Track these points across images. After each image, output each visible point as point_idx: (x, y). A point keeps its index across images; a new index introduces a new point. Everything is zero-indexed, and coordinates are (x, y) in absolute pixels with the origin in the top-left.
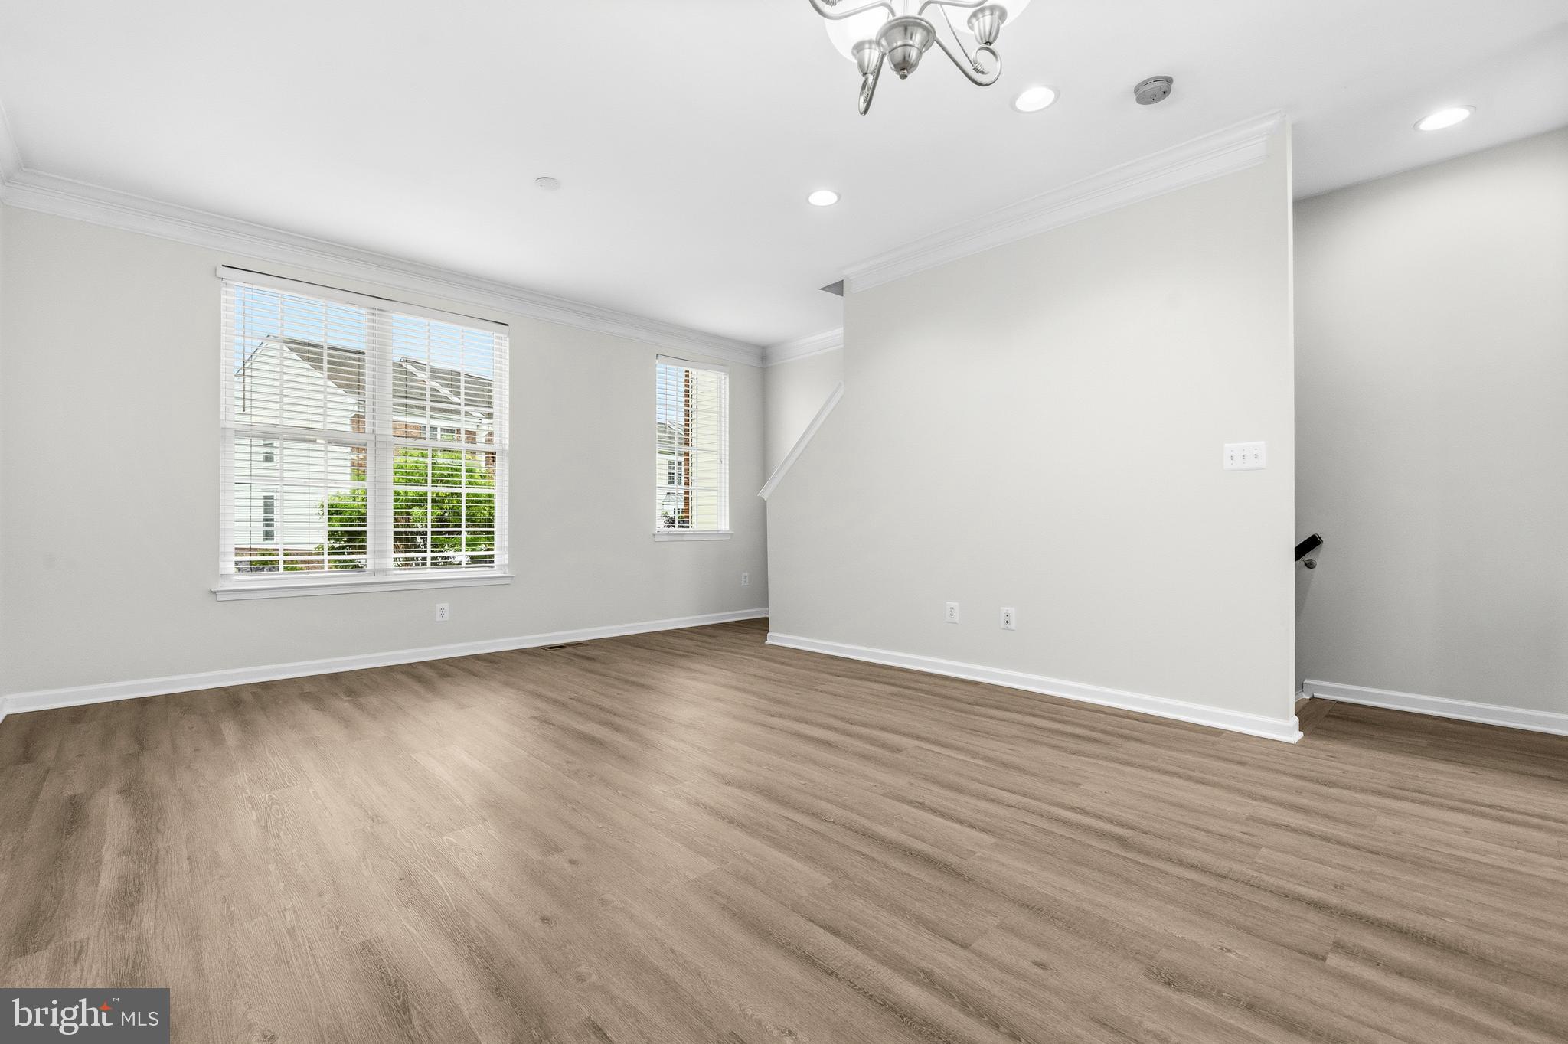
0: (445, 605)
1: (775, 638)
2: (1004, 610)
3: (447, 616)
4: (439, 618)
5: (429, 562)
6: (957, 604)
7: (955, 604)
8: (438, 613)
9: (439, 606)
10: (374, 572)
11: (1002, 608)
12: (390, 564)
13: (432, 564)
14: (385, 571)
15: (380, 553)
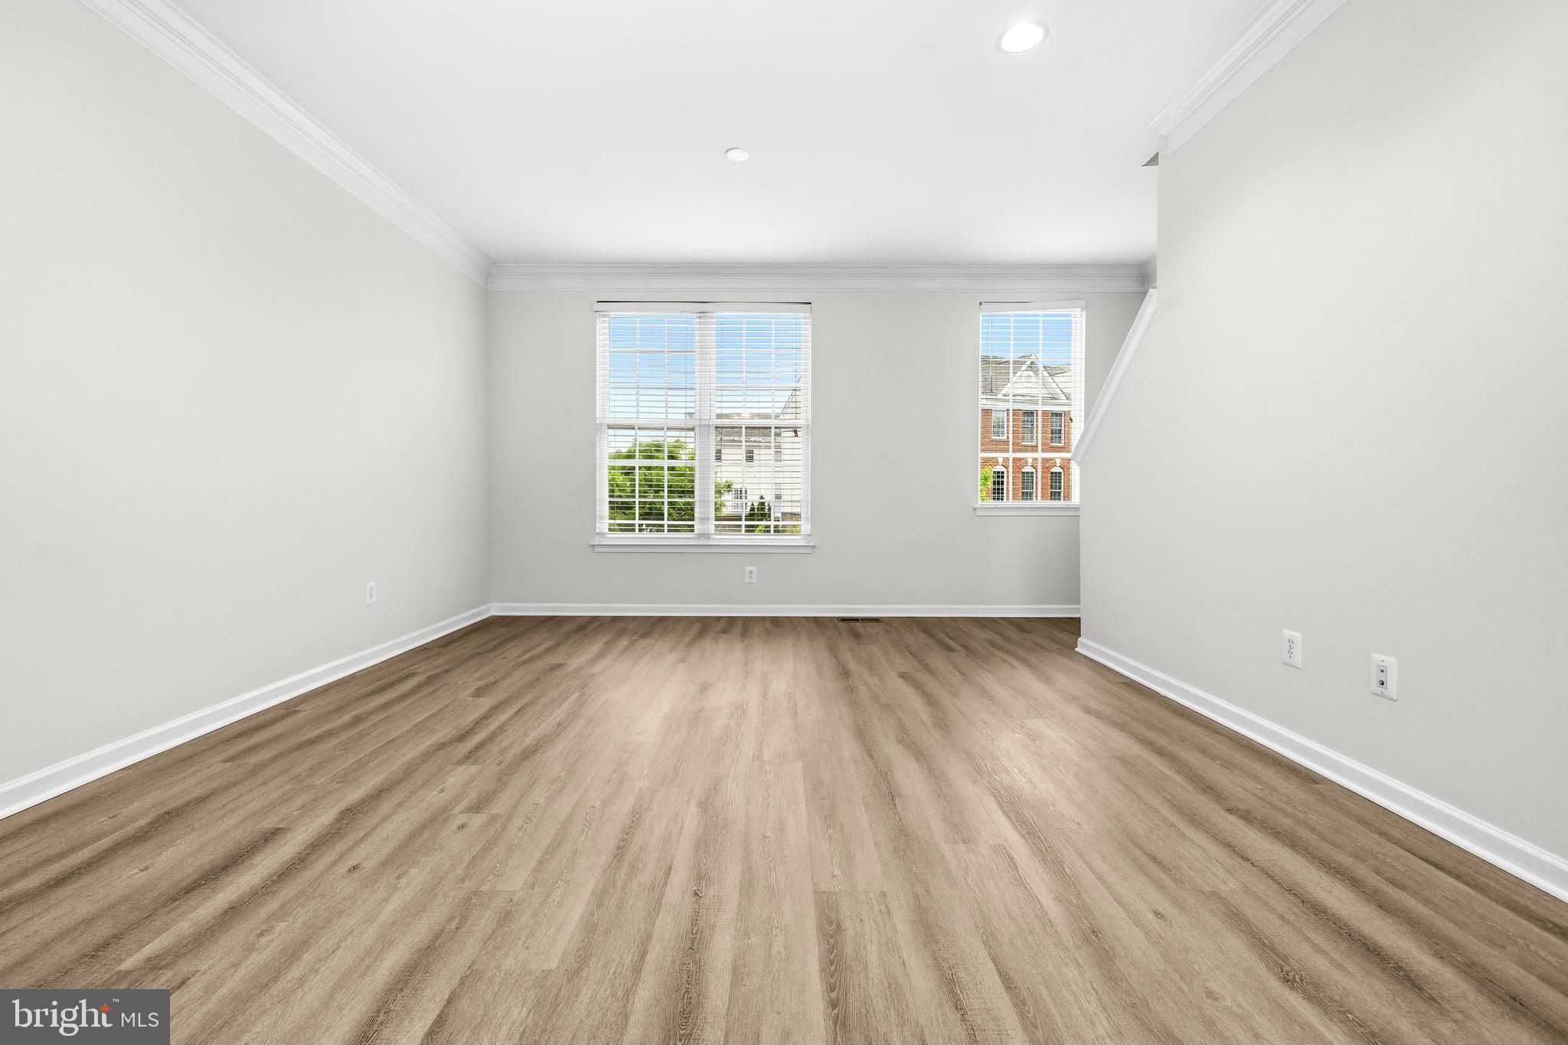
0: (753, 569)
1: (1086, 646)
2: (1378, 658)
3: (754, 580)
4: (748, 580)
5: (772, 529)
6: (1299, 635)
7: (1297, 635)
8: (747, 575)
9: (748, 568)
10: (700, 536)
11: (1374, 655)
12: (712, 529)
13: (775, 531)
14: (707, 536)
15: (704, 519)
